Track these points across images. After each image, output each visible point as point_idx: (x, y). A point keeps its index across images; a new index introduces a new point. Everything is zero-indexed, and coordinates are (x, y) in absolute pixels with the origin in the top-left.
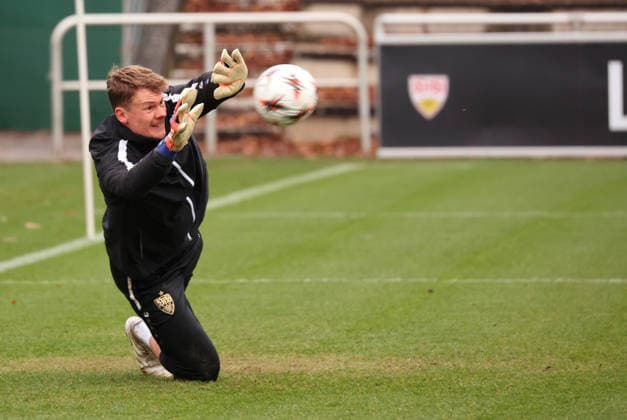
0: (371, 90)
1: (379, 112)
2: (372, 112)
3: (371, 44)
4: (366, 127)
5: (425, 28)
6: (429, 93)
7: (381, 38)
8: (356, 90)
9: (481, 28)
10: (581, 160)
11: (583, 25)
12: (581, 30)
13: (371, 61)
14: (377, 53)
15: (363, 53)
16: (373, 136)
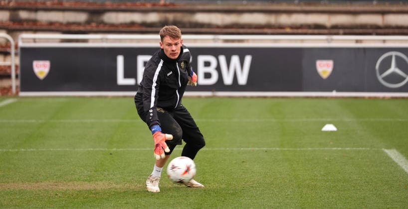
0: (16, 67)
1: (19, 77)
2: (17, 76)
3: (16, 47)
4: (14, 83)
5: (35, 40)
6: (41, 68)
7: (21, 44)
8: (10, 67)
9: (58, 41)
10: (106, 97)
11: (107, 40)
12: (107, 42)
13: (16, 54)
14: (19, 51)
15: (13, 51)
16: (17, 87)
